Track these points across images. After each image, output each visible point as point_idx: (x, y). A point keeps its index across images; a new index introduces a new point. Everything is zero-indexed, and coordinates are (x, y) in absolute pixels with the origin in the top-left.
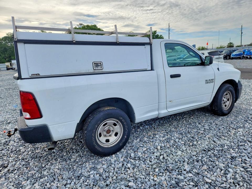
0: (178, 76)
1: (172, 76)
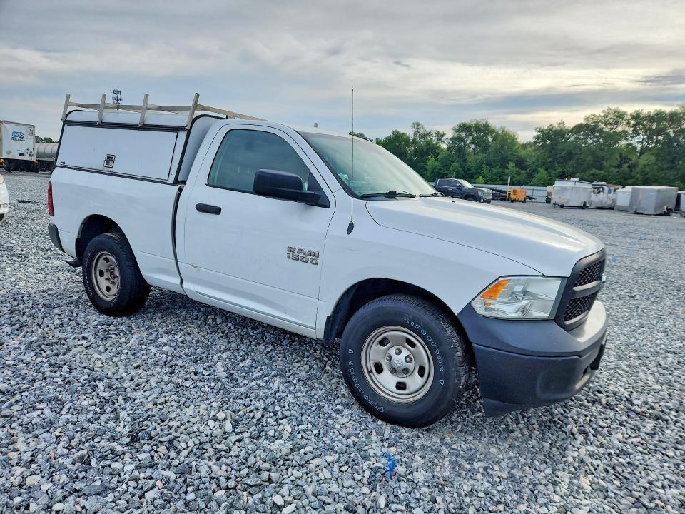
0: (217, 211)
1: (202, 208)
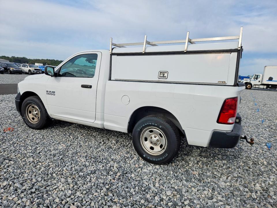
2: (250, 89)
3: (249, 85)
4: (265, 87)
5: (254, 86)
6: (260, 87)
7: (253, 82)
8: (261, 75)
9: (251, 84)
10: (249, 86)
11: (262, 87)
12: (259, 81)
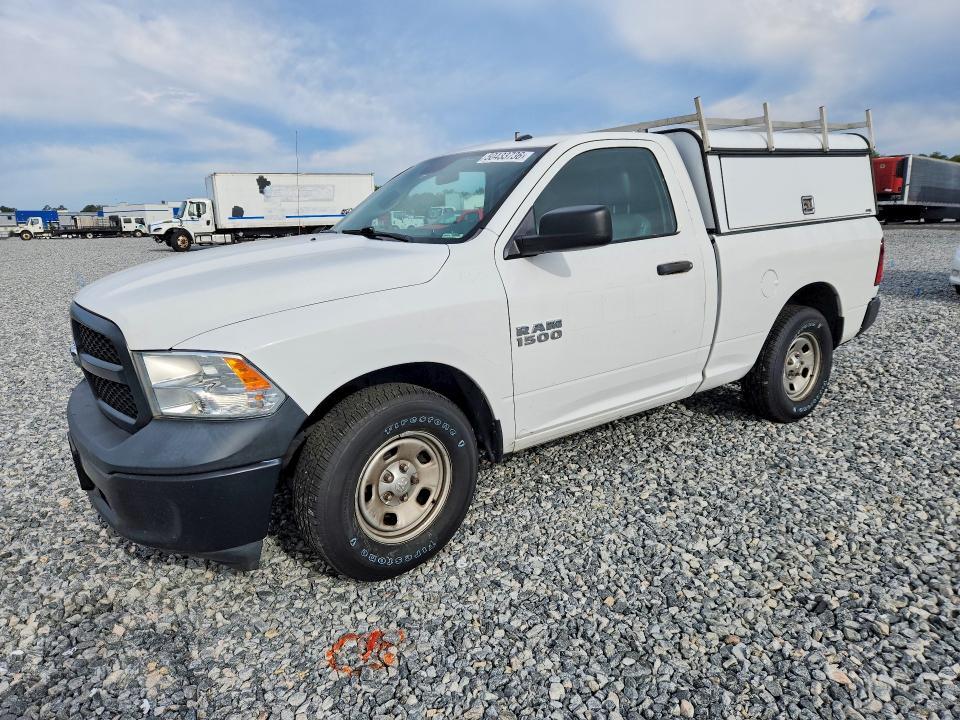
2: (187, 249)
3: (181, 238)
4: (228, 237)
5: (198, 240)
6: (214, 240)
7: (192, 227)
8: (208, 203)
9: (186, 233)
10: (183, 242)
11: (218, 238)
12: (208, 223)
